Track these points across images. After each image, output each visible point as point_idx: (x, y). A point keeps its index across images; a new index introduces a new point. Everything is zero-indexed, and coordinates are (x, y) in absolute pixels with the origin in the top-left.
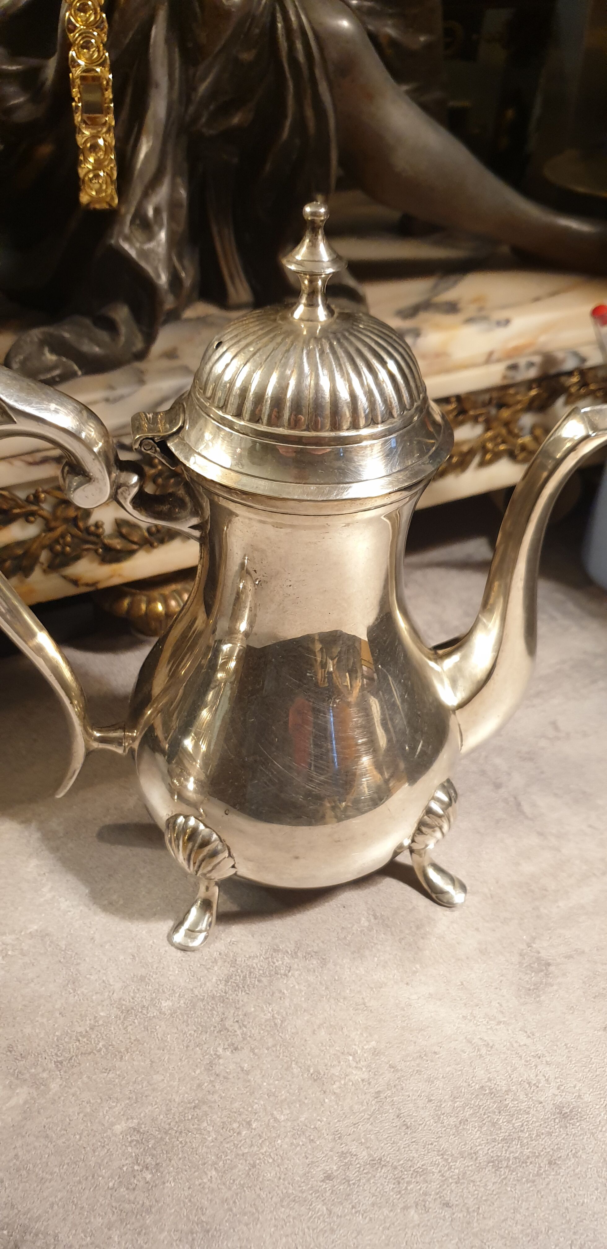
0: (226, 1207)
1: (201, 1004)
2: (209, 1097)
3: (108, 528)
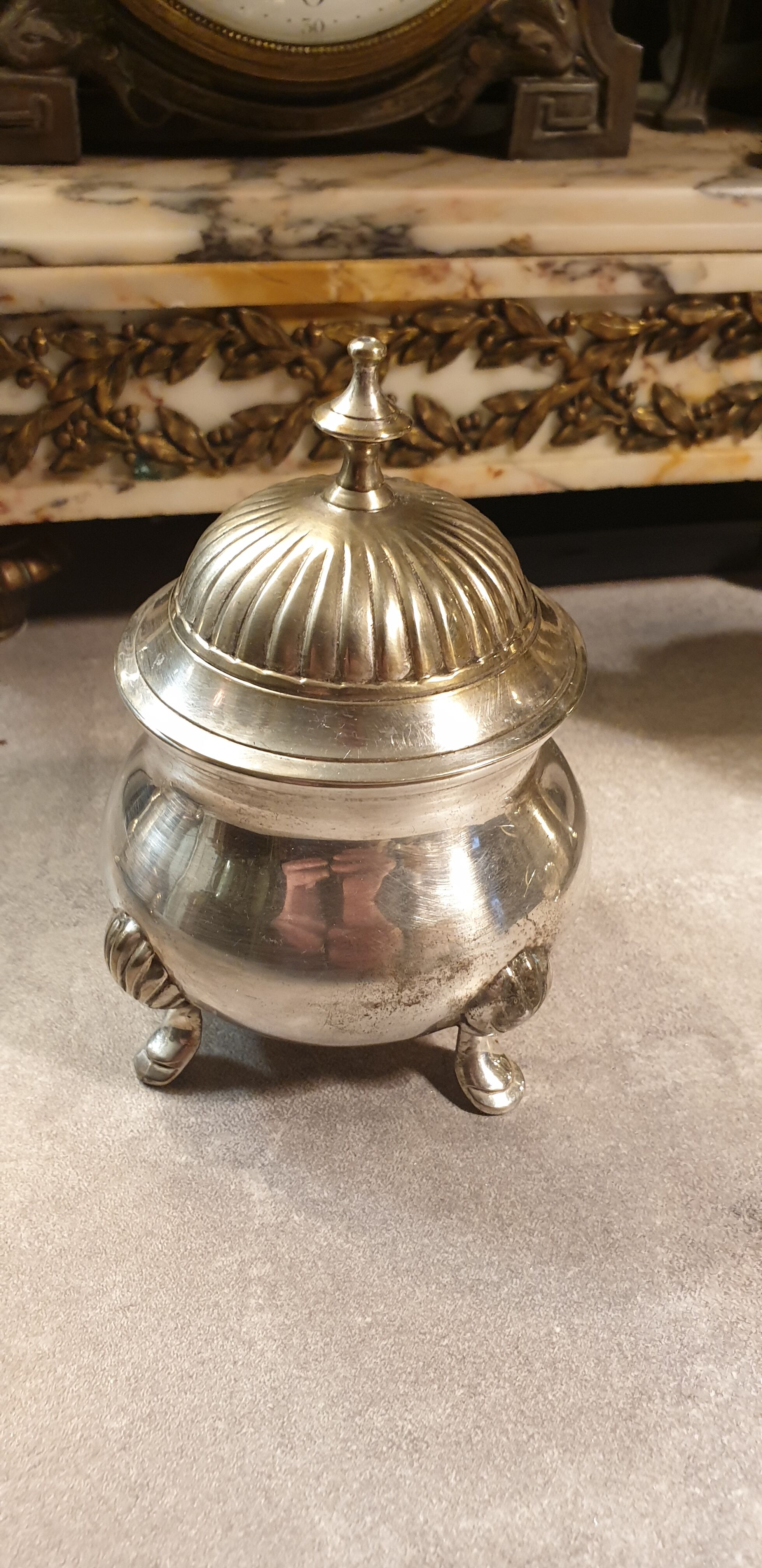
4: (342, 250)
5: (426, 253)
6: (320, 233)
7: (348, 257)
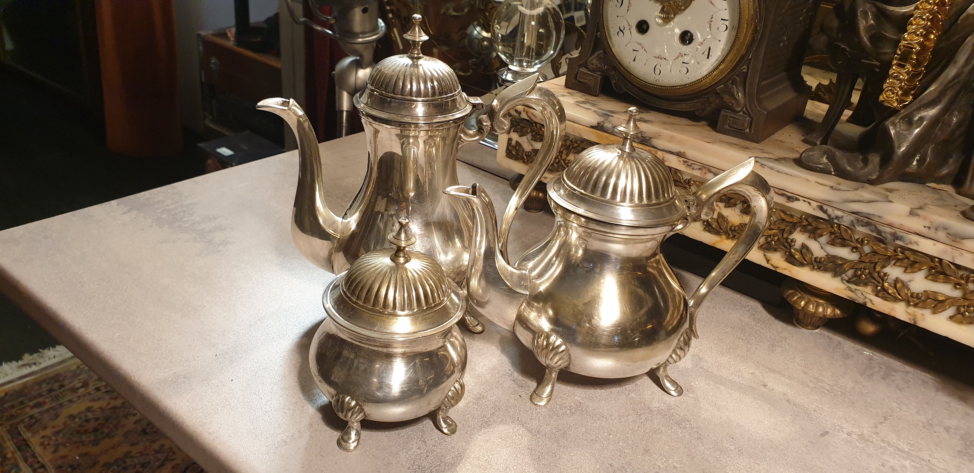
0: (576, 437)
1: (643, 405)
2: (609, 420)
3: (798, 245)
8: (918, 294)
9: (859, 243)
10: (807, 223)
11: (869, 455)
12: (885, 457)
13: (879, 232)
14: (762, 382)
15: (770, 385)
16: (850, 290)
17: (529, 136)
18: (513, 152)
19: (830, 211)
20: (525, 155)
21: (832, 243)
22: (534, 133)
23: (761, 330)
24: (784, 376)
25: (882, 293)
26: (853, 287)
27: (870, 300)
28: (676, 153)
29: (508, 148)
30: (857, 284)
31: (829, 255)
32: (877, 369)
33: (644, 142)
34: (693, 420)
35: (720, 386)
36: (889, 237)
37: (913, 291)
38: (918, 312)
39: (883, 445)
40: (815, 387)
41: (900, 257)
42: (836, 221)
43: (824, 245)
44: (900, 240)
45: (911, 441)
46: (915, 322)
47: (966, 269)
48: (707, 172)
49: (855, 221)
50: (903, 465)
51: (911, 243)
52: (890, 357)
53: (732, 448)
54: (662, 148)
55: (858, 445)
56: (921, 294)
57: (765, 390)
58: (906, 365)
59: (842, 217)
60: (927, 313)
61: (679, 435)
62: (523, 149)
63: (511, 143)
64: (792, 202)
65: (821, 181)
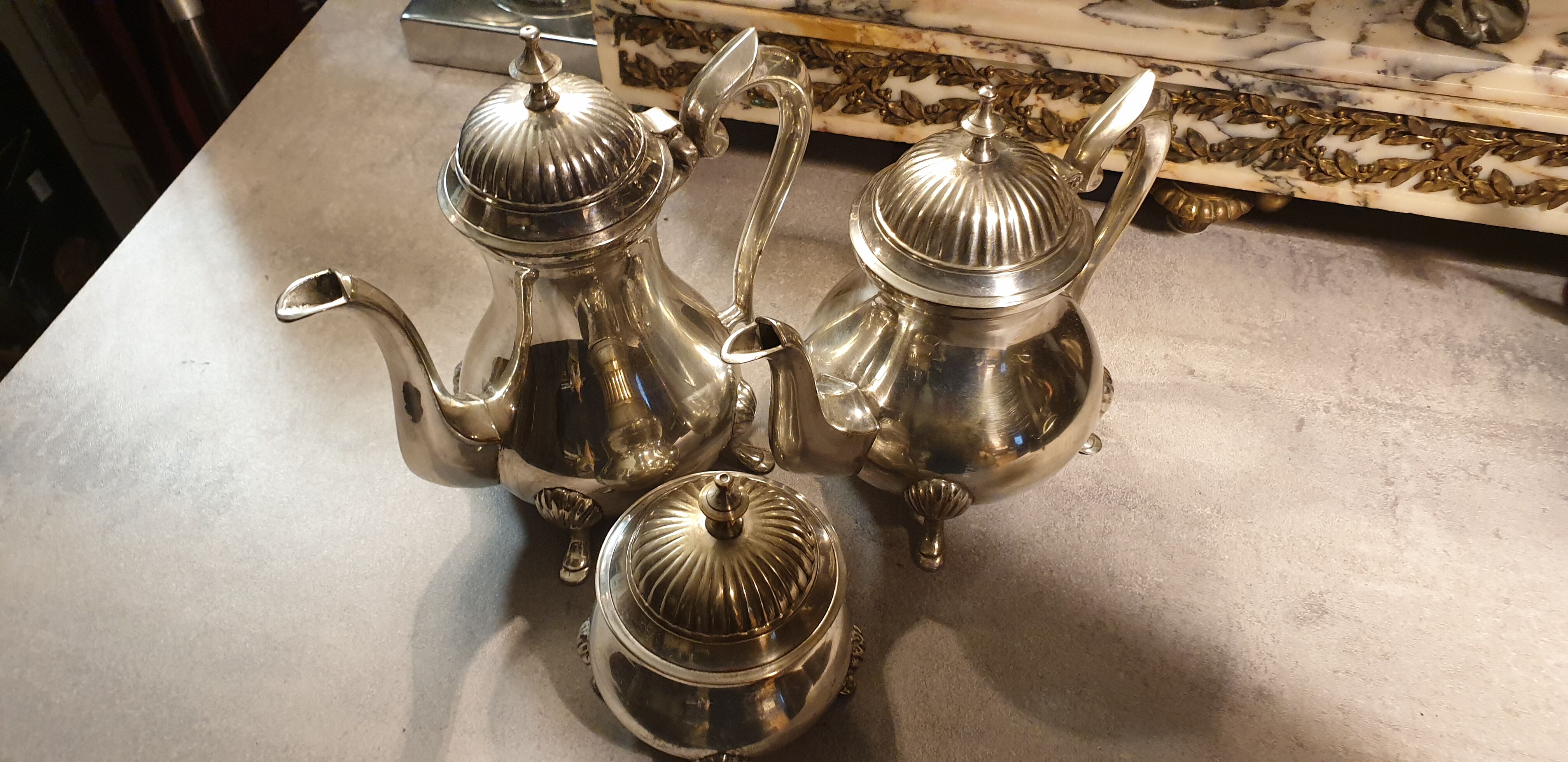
4: (867, 18)
5: (911, 26)
6: (856, 8)
7: (869, 22)
8: (1369, 166)
9: (1279, 114)
10: (1196, 101)
11: (1364, 435)
12: (1382, 428)
13: (1313, 95)
14: (1185, 367)
15: (1196, 366)
16: (1268, 181)
17: (661, 41)
18: (636, 75)
19: (1232, 77)
20: (662, 75)
21: (1237, 120)
22: (671, 37)
23: (1135, 263)
24: (1206, 341)
25: (1316, 175)
26: (1272, 174)
27: (1299, 188)
28: (955, 29)
29: (622, 70)
30: (1278, 169)
31: (1231, 138)
32: (1307, 269)
33: (890, 21)
34: (1137, 486)
35: (1138, 404)
36: (1327, 99)
37: (1360, 162)
38: (1370, 188)
39: (1370, 408)
40: (1253, 343)
41: (1344, 123)
42: (1242, 91)
43: (1223, 124)
44: (1345, 100)
45: (1397, 383)
46: (1366, 203)
47: (1440, 121)
48: (1016, 53)
49: (1274, 86)
50: (1405, 432)
51: (1362, 102)
52: (1312, 238)
53: (1208, 511)
54: (927, 26)
55: (1345, 424)
56: (1373, 165)
57: (1196, 380)
58: (1337, 242)
59: (1253, 84)
60: (1381, 188)
61: (1134, 524)
62: (655, 66)
63: (627, 59)
64: (1169, 75)
65: (1207, 27)
